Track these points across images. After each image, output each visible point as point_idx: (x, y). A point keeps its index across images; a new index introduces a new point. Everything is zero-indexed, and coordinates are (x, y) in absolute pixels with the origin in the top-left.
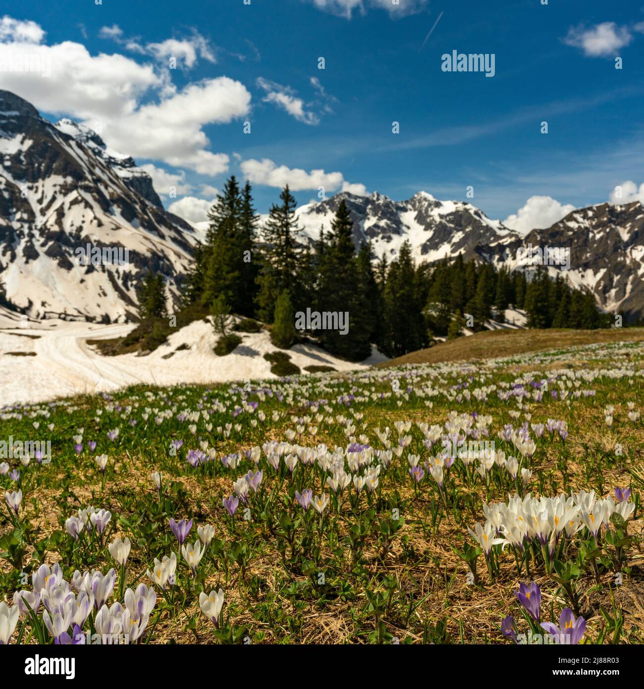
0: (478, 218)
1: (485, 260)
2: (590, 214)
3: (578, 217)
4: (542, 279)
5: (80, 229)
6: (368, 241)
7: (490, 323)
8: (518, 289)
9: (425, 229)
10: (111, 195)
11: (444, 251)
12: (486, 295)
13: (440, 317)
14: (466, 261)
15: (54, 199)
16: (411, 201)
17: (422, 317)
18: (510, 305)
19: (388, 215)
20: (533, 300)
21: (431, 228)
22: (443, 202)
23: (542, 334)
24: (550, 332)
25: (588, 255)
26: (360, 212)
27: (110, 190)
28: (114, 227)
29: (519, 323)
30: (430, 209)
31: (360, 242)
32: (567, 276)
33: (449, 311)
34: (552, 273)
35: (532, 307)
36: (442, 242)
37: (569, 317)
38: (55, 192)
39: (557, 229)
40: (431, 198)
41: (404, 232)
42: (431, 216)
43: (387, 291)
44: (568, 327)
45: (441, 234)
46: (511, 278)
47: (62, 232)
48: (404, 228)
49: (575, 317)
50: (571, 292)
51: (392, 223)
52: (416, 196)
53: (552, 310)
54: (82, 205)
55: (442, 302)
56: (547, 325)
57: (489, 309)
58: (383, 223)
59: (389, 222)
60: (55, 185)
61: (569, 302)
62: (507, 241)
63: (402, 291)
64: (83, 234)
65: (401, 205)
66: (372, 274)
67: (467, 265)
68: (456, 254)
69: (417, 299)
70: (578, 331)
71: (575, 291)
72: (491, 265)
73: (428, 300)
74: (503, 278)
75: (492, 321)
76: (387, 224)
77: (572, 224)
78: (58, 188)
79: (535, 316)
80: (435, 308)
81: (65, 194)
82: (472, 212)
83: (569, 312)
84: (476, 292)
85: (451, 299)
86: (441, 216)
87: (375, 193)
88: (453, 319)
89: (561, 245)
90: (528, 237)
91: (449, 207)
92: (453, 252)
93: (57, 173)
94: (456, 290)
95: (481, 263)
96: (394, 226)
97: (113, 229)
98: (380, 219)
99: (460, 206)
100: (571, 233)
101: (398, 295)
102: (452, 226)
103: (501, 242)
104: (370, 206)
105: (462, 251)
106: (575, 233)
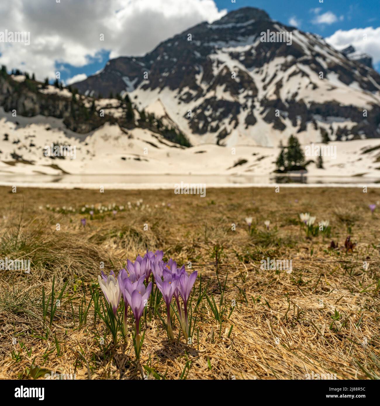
5: (296, 94)
10: (329, 64)
15: (275, 75)
27: (328, 60)
28: (329, 88)
38: (277, 71)
47: (279, 100)
54: (300, 75)
60: (277, 65)
64: (298, 99)
78: (279, 67)
81: (285, 70)
93: (280, 55)
97: (329, 90)
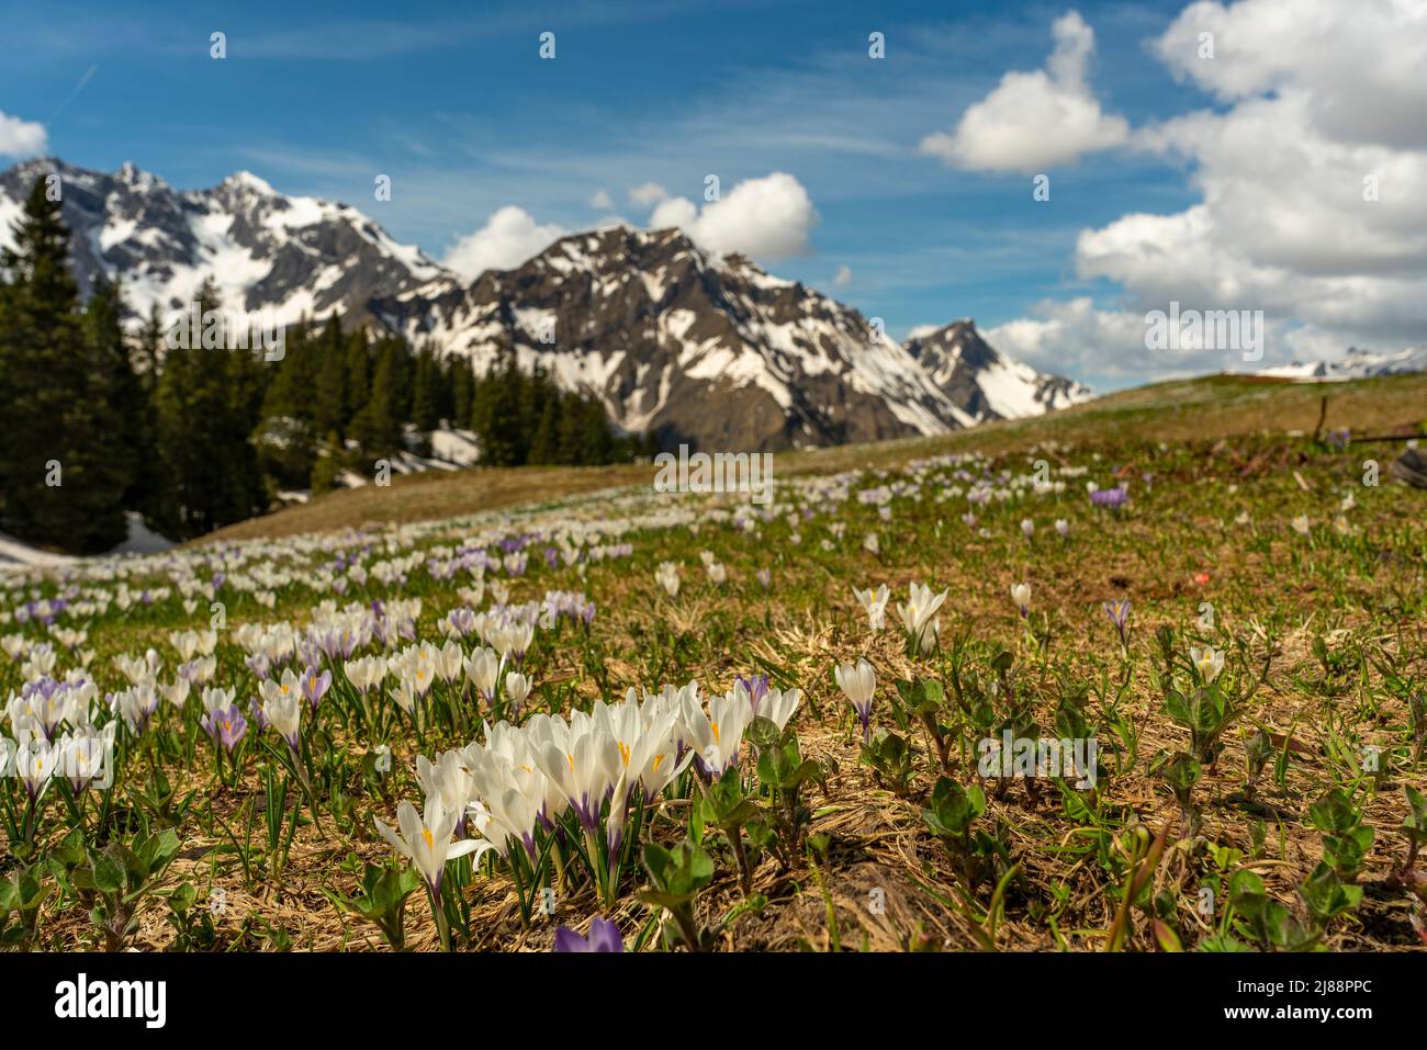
0: (369, 239)
1: (389, 328)
2: (594, 245)
3: (572, 249)
4: (505, 368)
6: (112, 276)
7: (402, 460)
8: (460, 389)
9: (255, 257)
11: (299, 305)
12: (393, 402)
13: (292, 449)
14: (347, 330)
16: (220, 192)
17: (250, 448)
18: (444, 422)
19: (163, 220)
20: (490, 411)
21: (267, 256)
22: (293, 201)
23: (509, 478)
24: (526, 474)
25: (592, 324)
26: (90, 208)
29: (462, 459)
30: (262, 214)
31: (92, 278)
32: (554, 364)
33: (312, 435)
34: (526, 359)
35: (487, 426)
36: (293, 285)
37: (558, 444)
39: (532, 271)
40: (264, 188)
41: (201, 260)
42: (264, 229)
43: (163, 390)
44: (559, 463)
45: (290, 270)
46: (445, 367)
48: (202, 252)
49: (570, 444)
50: (562, 397)
51: (172, 240)
52: (229, 181)
53: (526, 432)
55: (298, 415)
56: (518, 459)
57: (399, 431)
58: (150, 237)
59: (164, 236)
61: (557, 416)
62: (433, 291)
63: (201, 392)
65: (193, 199)
66: (125, 351)
67: (350, 339)
68: (325, 315)
69: (238, 410)
70: (578, 470)
71: (569, 395)
72: (402, 340)
73: (263, 413)
74: (428, 367)
75: (407, 457)
76: (161, 242)
77: (560, 264)
79: (494, 444)
80: (280, 429)
82: (358, 225)
83: (558, 434)
84: (370, 395)
85: (314, 408)
86: (290, 231)
87: (128, 166)
88: (323, 453)
89: (541, 304)
90: (476, 284)
91: (306, 211)
92: (318, 308)
94: (328, 391)
95: (381, 334)
96: (178, 245)
98: (142, 226)
99: (332, 212)
100: (558, 281)
101: (191, 401)
102: (315, 252)
103: (421, 291)
104: (114, 196)
105: (340, 308)
106: (566, 281)
